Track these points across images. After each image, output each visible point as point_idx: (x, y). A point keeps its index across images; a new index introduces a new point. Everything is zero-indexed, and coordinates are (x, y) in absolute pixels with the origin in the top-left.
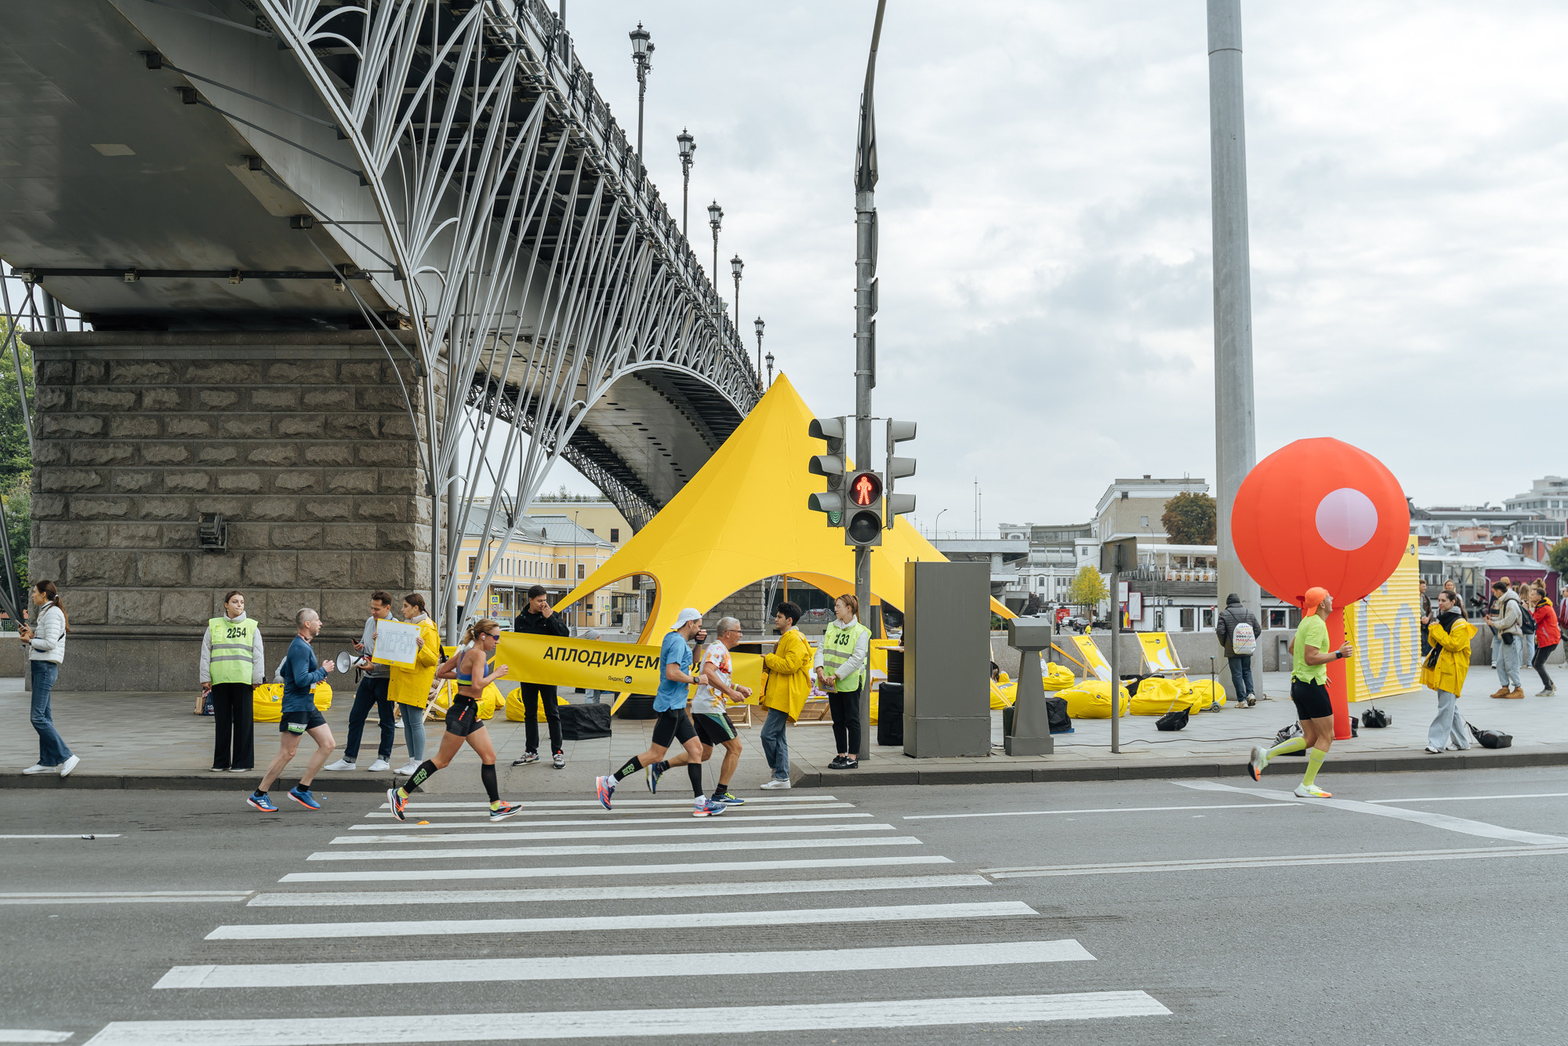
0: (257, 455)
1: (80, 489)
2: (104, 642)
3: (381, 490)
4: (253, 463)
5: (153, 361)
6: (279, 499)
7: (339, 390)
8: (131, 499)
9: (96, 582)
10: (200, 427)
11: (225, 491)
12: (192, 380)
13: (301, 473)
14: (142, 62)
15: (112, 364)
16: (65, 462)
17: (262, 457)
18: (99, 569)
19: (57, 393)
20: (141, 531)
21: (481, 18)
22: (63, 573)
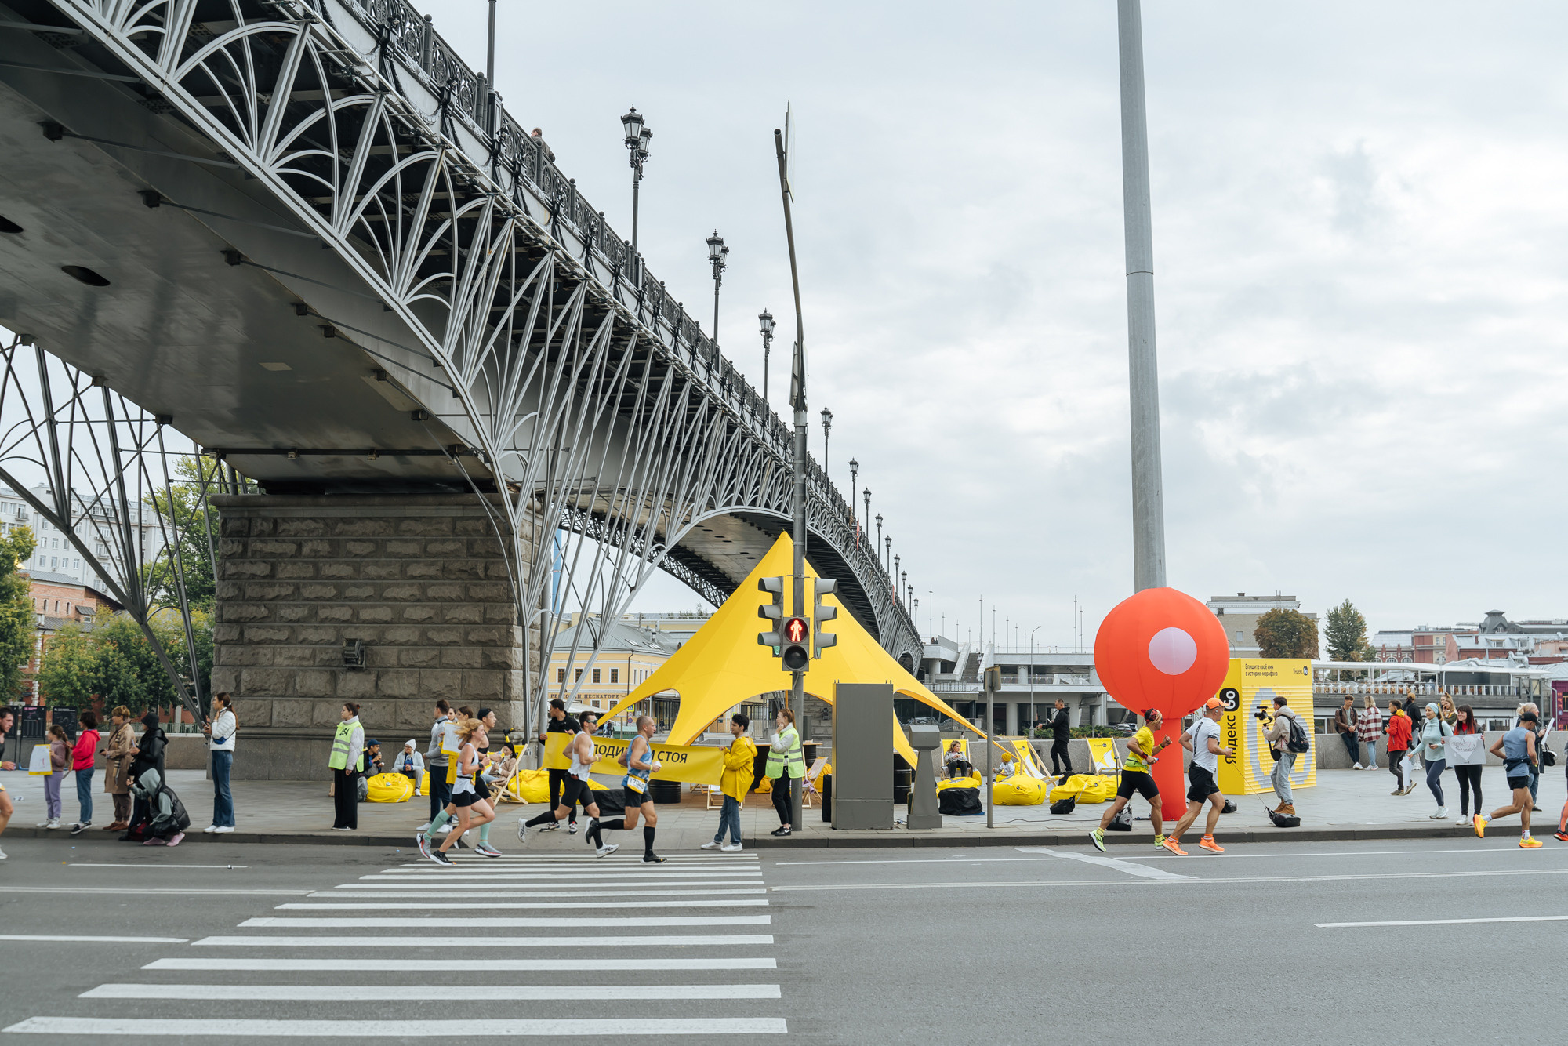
0: (389, 593)
1: (253, 620)
2: (268, 741)
3: (486, 621)
4: (387, 599)
5: (311, 518)
6: (406, 627)
7: (454, 541)
8: (292, 627)
9: (263, 693)
10: (346, 571)
11: (364, 621)
12: (340, 534)
13: (424, 607)
14: (293, 310)
15: (279, 521)
16: (241, 598)
17: (393, 595)
18: (266, 683)
19: (236, 544)
20: (299, 653)
21: (552, 262)
22: (238, 685)
